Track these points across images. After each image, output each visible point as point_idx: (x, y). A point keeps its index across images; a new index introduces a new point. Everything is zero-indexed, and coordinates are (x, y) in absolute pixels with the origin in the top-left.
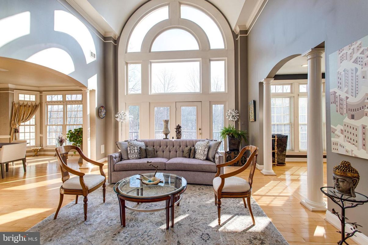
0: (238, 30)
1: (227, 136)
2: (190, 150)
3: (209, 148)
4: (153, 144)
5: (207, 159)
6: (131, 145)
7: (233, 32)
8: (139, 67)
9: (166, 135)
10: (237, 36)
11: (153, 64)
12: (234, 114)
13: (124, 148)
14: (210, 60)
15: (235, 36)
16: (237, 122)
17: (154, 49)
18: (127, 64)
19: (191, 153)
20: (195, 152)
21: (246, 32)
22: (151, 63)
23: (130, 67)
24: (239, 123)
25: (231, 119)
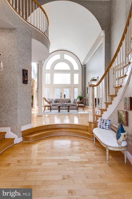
0: (83, 64)
1: (79, 98)
2: (69, 101)
3: (74, 100)
4: (58, 99)
5: (74, 103)
6: (52, 99)
7: (81, 65)
8: (49, 74)
9: (61, 97)
10: (83, 66)
11: (54, 74)
12: (81, 91)
13: (51, 100)
14: (74, 73)
15: (82, 66)
16: (82, 94)
17: (55, 69)
18: (45, 73)
19: (69, 102)
20: (70, 102)
21: (85, 65)
22: (54, 73)
23: (46, 74)
24: (83, 94)
25: (80, 93)
